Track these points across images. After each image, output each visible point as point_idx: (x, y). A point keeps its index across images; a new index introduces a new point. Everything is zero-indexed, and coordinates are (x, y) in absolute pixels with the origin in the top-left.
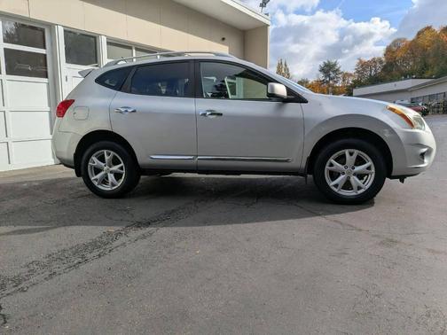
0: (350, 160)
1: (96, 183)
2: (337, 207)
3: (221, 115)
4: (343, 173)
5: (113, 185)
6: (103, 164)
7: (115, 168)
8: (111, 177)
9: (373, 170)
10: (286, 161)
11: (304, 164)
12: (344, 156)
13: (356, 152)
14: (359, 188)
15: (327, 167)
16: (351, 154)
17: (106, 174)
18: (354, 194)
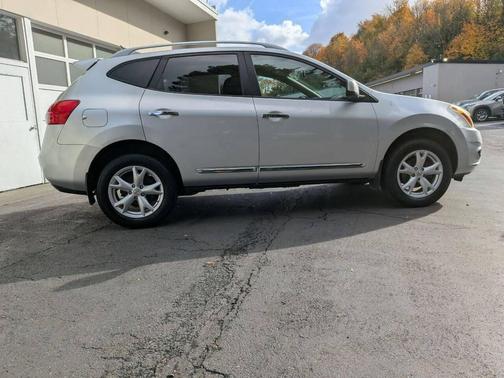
0: (420, 160)
1: (121, 211)
2: (412, 211)
3: (285, 117)
4: (414, 175)
5: (146, 210)
6: (130, 185)
7: (149, 189)
8: (142, 201)
9: (441, 170)
10: (359, 166)
11: (376, 169)
12: (414, 157)
13: (426, 152)
14: (429, 189)
15: (399, 171)
16: (421, 155)
17: (136, 198)
18: (424, 195)
